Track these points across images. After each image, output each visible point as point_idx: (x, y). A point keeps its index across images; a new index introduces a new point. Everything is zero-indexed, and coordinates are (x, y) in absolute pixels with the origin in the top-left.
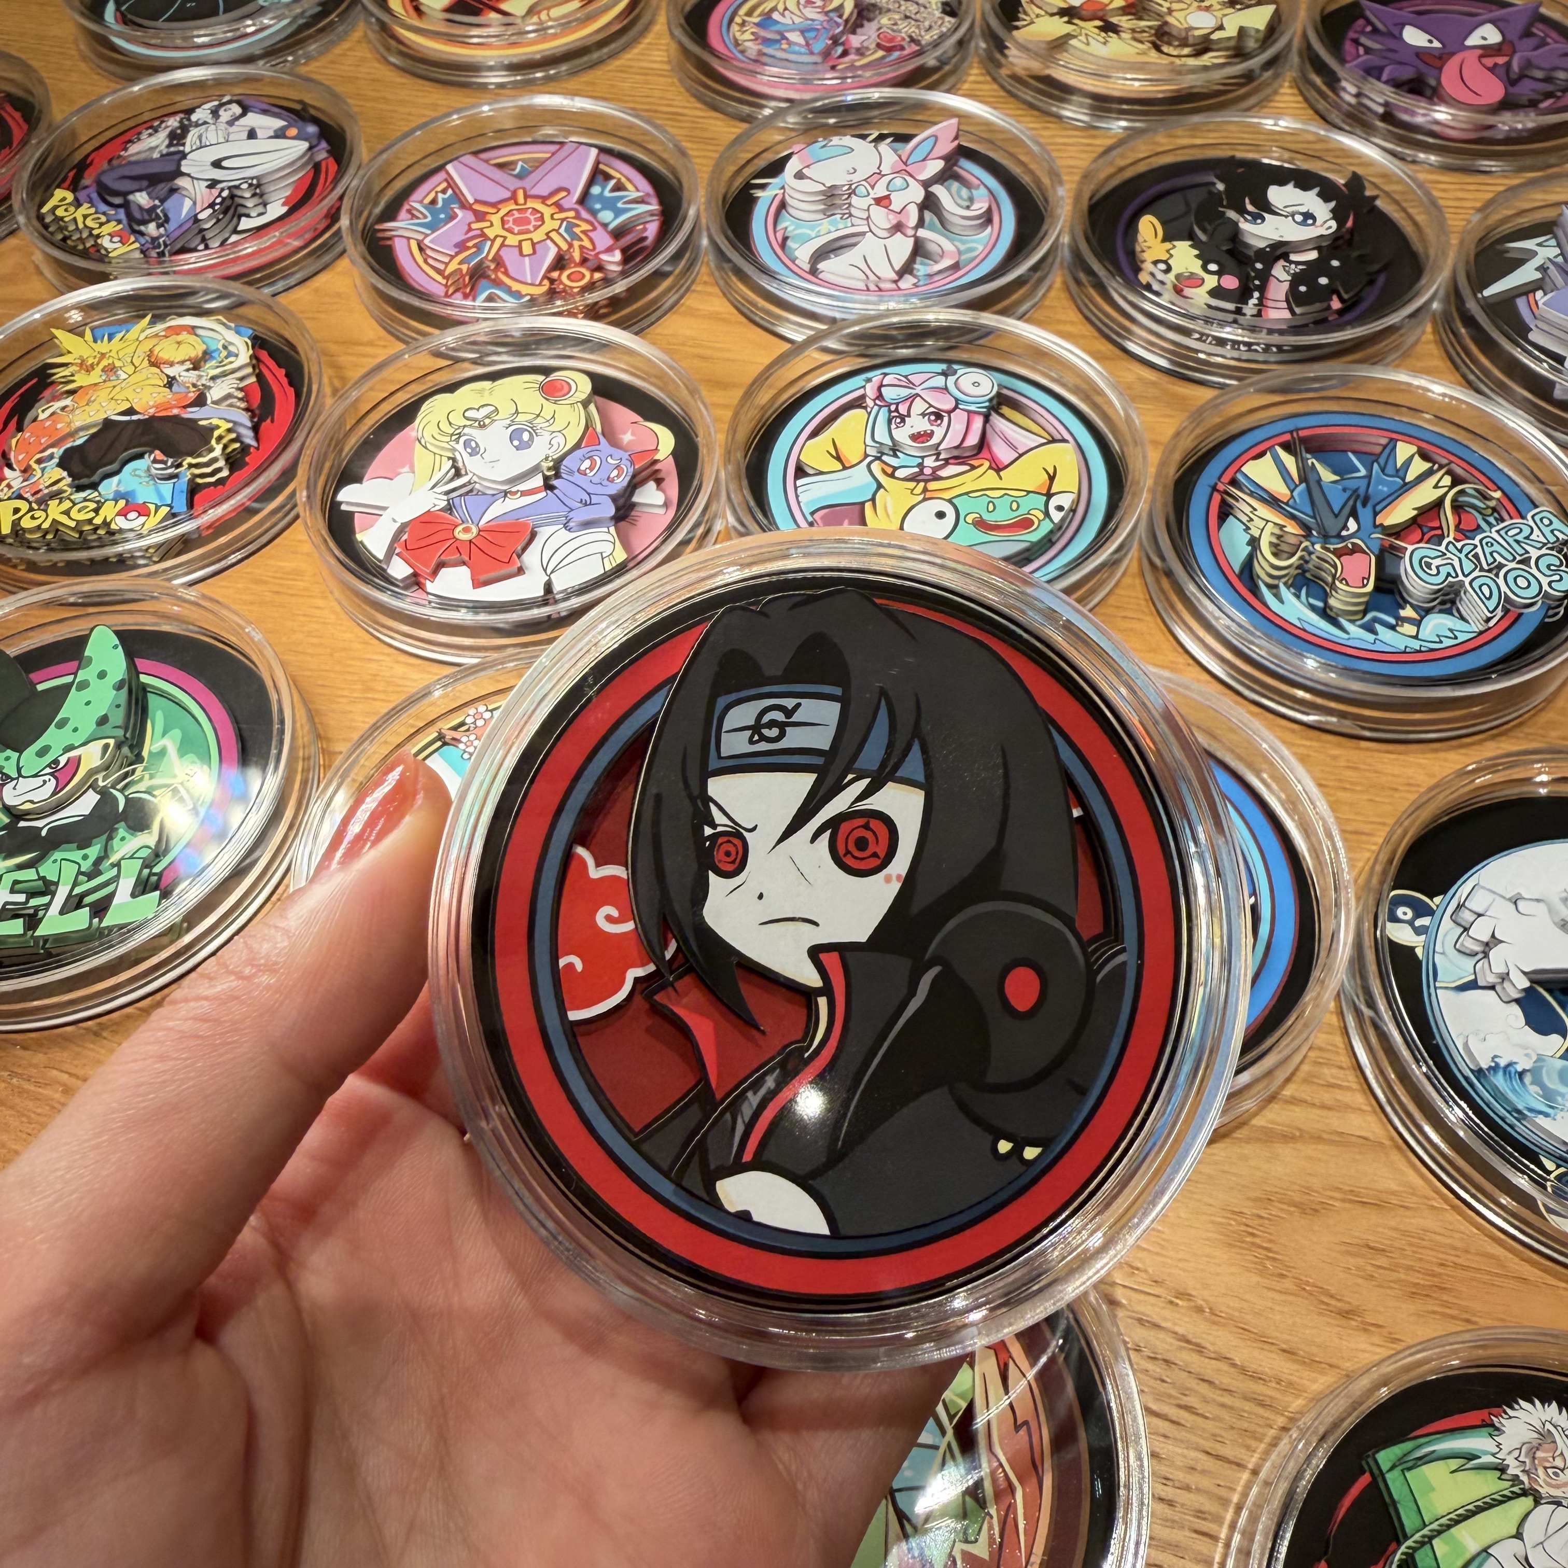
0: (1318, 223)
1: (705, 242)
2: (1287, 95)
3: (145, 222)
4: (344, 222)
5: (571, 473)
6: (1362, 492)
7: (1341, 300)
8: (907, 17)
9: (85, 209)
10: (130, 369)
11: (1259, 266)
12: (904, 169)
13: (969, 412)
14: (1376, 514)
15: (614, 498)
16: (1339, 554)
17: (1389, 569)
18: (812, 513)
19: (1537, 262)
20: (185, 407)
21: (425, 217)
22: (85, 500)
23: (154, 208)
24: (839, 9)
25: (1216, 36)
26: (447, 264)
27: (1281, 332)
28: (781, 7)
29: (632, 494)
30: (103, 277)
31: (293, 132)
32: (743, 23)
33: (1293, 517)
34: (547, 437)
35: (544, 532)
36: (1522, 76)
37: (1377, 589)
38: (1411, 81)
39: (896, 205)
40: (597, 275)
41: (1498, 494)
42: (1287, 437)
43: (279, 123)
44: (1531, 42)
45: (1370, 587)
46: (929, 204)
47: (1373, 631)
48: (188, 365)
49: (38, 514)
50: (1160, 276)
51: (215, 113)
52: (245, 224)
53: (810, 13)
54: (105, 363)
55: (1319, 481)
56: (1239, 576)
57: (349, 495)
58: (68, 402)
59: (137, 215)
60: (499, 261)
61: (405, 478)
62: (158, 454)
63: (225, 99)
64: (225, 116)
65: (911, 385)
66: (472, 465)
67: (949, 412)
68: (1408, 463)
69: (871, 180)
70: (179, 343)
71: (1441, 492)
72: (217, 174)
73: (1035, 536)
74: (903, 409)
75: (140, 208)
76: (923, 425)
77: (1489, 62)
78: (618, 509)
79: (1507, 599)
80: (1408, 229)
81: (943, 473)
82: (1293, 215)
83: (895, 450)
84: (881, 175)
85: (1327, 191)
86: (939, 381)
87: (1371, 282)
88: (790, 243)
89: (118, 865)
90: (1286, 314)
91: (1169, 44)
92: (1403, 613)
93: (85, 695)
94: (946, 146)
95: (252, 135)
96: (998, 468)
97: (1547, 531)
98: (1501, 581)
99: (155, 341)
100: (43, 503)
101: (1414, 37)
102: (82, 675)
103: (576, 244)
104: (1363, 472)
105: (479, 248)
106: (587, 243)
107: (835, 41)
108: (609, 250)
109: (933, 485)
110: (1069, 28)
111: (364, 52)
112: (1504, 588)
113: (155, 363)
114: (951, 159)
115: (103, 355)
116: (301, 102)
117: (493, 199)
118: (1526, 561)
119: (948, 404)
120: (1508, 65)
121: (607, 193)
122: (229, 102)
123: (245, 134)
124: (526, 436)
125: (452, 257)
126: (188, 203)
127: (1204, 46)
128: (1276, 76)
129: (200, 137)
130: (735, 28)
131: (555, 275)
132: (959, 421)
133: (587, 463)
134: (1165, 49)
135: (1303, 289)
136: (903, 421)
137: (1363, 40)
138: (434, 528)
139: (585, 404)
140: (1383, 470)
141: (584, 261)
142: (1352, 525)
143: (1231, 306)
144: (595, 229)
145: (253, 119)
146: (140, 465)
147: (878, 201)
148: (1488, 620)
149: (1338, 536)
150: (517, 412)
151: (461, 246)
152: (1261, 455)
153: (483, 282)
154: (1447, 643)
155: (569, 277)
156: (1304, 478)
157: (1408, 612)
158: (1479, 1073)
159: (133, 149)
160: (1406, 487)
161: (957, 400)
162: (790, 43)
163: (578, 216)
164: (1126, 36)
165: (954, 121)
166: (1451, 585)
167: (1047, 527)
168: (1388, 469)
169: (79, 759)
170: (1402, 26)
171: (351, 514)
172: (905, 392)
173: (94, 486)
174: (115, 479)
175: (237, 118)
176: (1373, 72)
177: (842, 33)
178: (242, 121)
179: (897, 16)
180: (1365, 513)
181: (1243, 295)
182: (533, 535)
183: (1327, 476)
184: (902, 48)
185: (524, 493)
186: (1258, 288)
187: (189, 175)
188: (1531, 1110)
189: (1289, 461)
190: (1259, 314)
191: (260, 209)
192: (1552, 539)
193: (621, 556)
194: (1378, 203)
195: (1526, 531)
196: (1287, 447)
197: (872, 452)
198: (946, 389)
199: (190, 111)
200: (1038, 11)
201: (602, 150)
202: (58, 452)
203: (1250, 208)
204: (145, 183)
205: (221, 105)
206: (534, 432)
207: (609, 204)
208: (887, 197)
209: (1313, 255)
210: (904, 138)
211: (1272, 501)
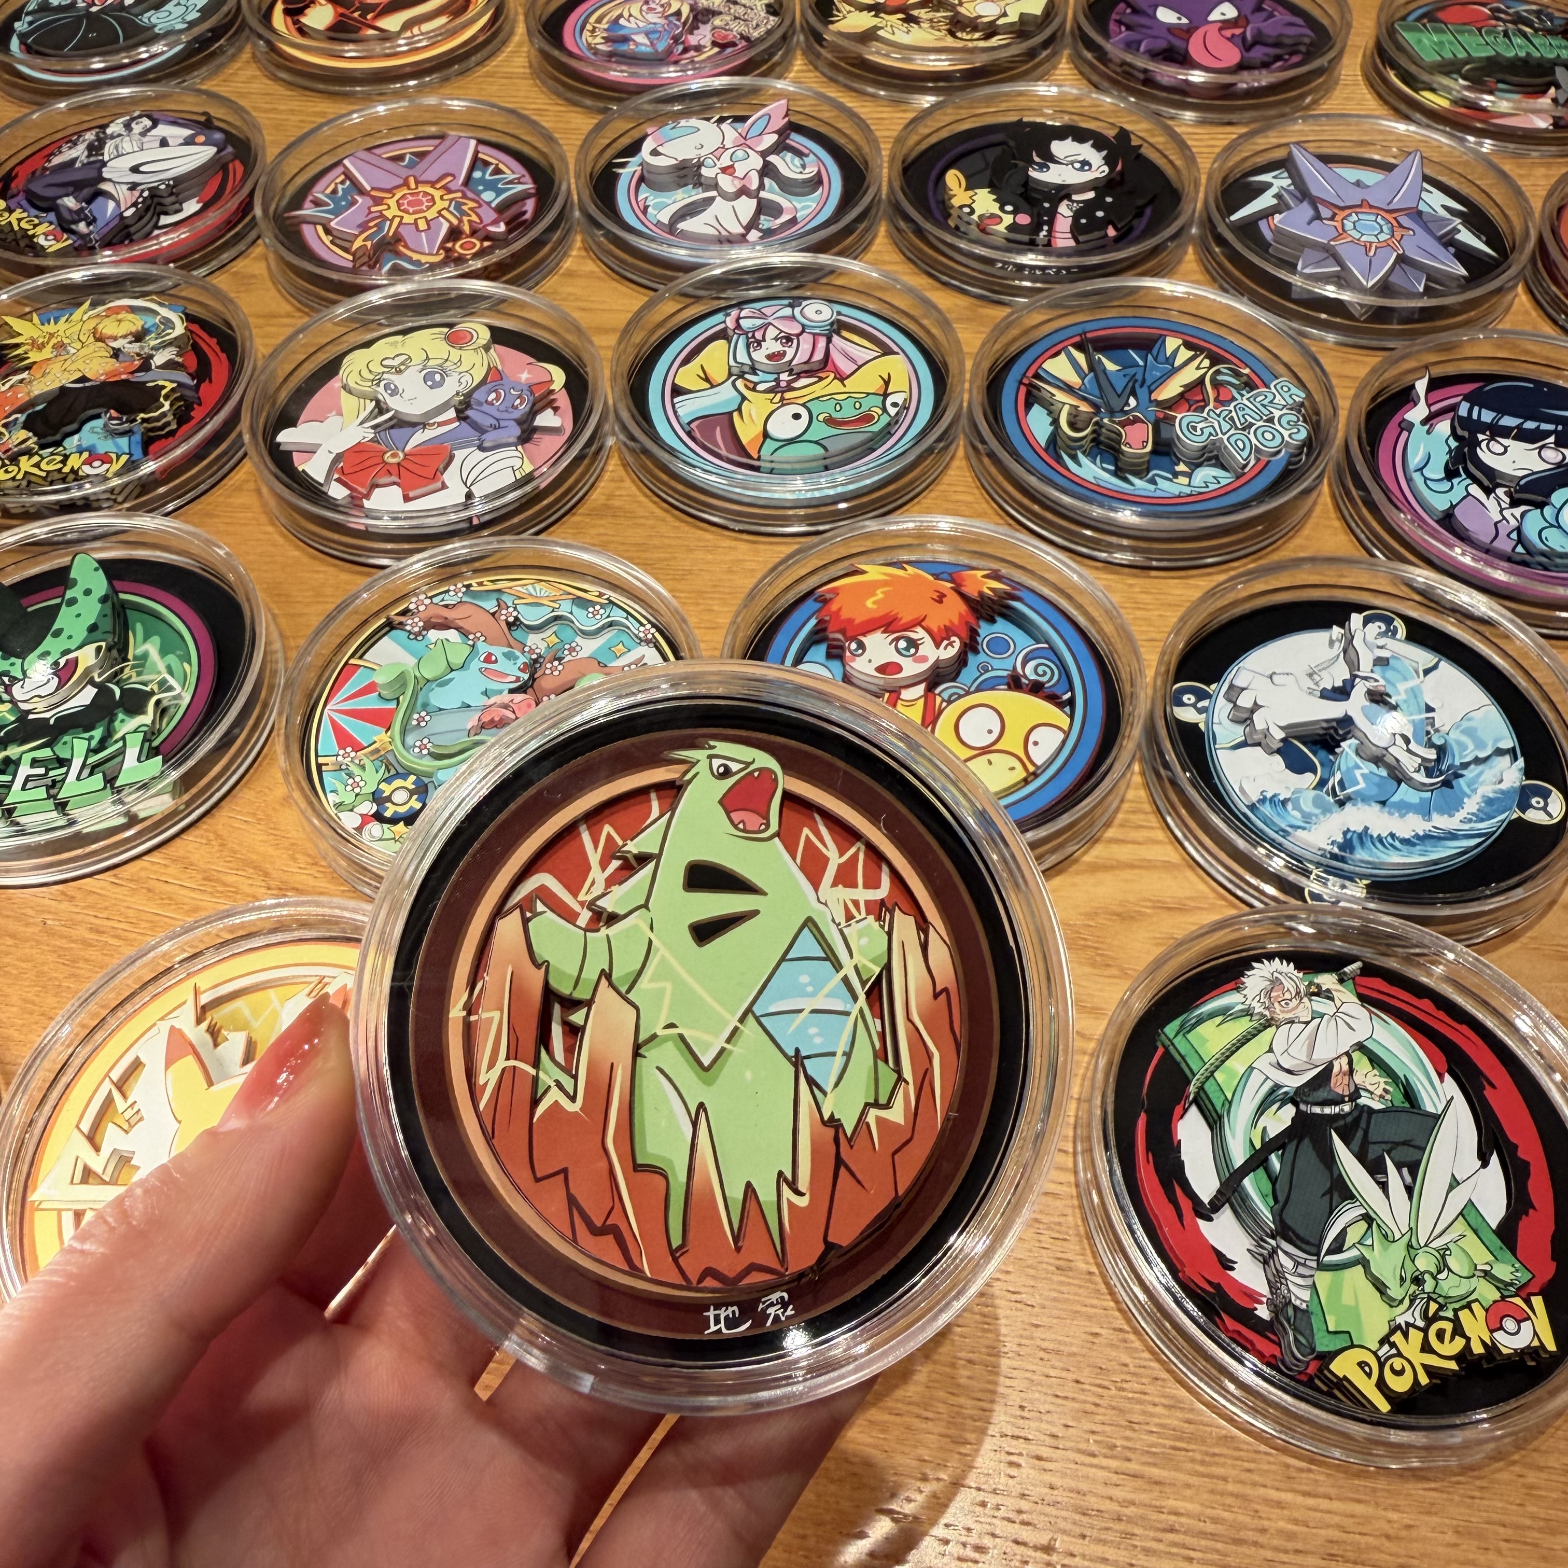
0: (1094, 167)
1: (577, 214)
2: (1064, 68)
3: (76, 222)
4: (258, 211)
5: (480, 404)
6: (1139, 377)
7: (1116, 228)
8: (736, 18)
9: (18, 214)
10: (79, 345)
11: (1047, 205)
12: (744, 142)
13: (814, 335)
14: (1151, 392)
15: (520, 422)
16: (1123, 424)
17: (1164, 434)
18: (689, 423)
19: (1274, 190)
20: (132, 373)
21: (328, 205)
22: (52, 454)
23: (82, 209)
24: (678, 13)
25: (1001, 22)
26: (352, 242)
27: (1069, 255)
28: (626, 14)
29: (533, 419)
30: (41, 271)
31: (201, 139)
32: (593, 31)
33: (1084, 399)
34: (456, 377)
35: (459, 455)
36: (1255, 43)
37: (1154, 452)
38: (1165, 51)
39: (740, 173)
40: (486, 244)
41: (1247, 371)
42: (1077, 339)
43: (187, 132)
44: (1263, 15)
45: (1149, 448)
46: (767, 171)
47: (1155, 483)
48: (131, 338)
49: (11, 468)
50: (966, 218)
51: (128, 126)
52: (165, 220)
53: (653, 18)
54: (54, 341)
55: (1104, 370)
56: (1046, 450)
57: (285, 437)
58: (25, 375)
59: (67, 216)
60: (398, 239)
61: (333, 420)
62: (113, 413)
63: (136, 114)
64: (137, 128)
65: (764, 316)
66: (394, 403)
67: (798, 336)
68: (1176, 351)
69: (717, 153)
70: (120, 321)
71: (1202, 372)
72: (136, 178)
73: (876, 428)
74: (758, 335)
75: (70, 210)
76: (777, 347)
77: (1228, 33)
78: (523, 432)
79: (1257, 449)
80: (1169, 171)
81: (796, 385)
82: (1072, 163)
83: (754, 371)
84: (724, 148)
85: (1099, 142)
86: (787, 311)
87: (1139, 214)
88: (650, 210)
89: (123, 738)
90: (1072, 243)
91: (963, 30)
92: (1178, 468)
93: (74, 609)
94: (779, 122)
95: (164, 143)
96: (842, 378)
97: (1286, 396)
98: (1252, 436)
99: (96, 321)
100: (14, 459)
101: (1166, 16)
102: (69, 594)
103: (465, 219)
104: (1141, 363)
105: (380, 227)
106: (474, 218)
107: (676, 40)
108: (495, 222)
109: (788, 395)
110: (876, 21)
111: (253, 71)
112: (1254, 441)
113: (100, 339)
114: (783, 133)
115: (52, 335)
116: (205, 114)
117: (388, 186)
118: (1271, 420)
119: (796, 329)
120: (1244, 33)
121: (487, 177)
122: (140, 116)
123: (157, 144)
124: (437, 377)
125: (357, 236)
126: (111, 205)
127: (991, 30)
128: (1054, 54)
129: (116, 147)
130: (586, 34)
131: (449, 245)
132: (806, 343)
133: (493, 396)
134: (959, 34)
135: (1083, 221)
136: (759, 344)
137: (1125, 20)
138: (365, 456)
139: (487, 348)
140: (1156, 359)
141: (474, 233)
142: (1132, 402)
143: (1026, 238)
144: (480, 206)
145: (163, 130)
146: (98, 423)
147: (724, 170)
148: (1245, 466)
149: (1122, 411)
150: (428, 358)
151: (364, 227)
152: (1057, 354)
153: (387, 255)
154: (1212, 487)
155: (462, 246)
156: (1091, 368)
157: (1182, 467)
158: (1252, 807)
159: (56, 161)
160: (1175, 371)
161: (803, 326)
162: (637, 44)
163: (464, 196)
164: (925, 25)
165: (784, 102)
166: (1214, 443)
167: (885, 420)
168: (1161, 358)
169: (76, 660)
170: (1156, 7)
171: (290, 453)
172: (759, 322)
173: (58, 444)
174: (76, 437)
175: (149, 130)
176: (1133, 46)
177: (681, 34)
178: (153, 132)
179: (728, 18)
180: (1142, 392)
181: (1035, 228)
182: (451, 458)
183: (1110, 366)
184: (734, 44)
185: (440, 424)
186: (1046, 223)
187: (110, 180)
188: (1291, 826)
189: (1080, 357)
190: (1049, 244)
191: (177, 206)
192: (1290, 401)
193: (528, 468)
194: (1143, 151)
195: (1270, 397)
196: (1080, 347)
197: (735, 371)
198: (793, 317)
199: (104, 127)
200: (848, 8)
201: (480, 142)
202: (22, 418)
203: (1037, 159)
204: (71, 189)
205: (133, 119)
206: (444, 374)
207: (491, 186)
208: (732, 166)
209: (1091, 195)
210: (742, 119)
211: (1068, 388)
